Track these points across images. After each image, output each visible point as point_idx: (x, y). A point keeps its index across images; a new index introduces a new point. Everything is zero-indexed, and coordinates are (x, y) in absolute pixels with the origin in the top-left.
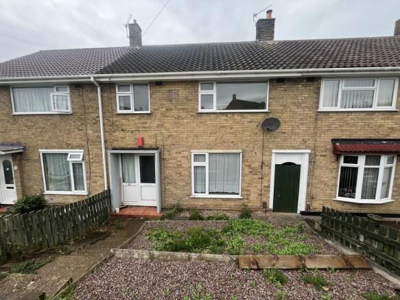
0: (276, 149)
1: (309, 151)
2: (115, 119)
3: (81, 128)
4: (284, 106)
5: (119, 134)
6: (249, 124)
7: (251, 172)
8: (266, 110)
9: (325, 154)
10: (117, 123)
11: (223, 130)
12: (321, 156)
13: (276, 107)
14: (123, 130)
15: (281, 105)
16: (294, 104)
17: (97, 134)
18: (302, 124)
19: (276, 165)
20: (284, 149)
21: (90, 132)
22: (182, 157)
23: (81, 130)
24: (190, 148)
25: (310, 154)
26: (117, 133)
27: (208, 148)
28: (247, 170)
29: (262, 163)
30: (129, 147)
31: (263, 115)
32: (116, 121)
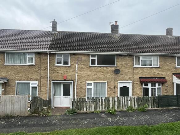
0: (120, 81)
1: (132, 82)
2: (54, 68)
4: (122, 64)
5: (56, 74)
6: (109, 71)
7: (110, 90)
8: (116, 66)
9: (137, 83)
10: (55, 70)
11: (99, 73)
12: (136, 83)
13: (119, 65)
14: (57, 73)
15: (121, 64)
16: (125, 64)
17: (45, 74)
18: (129, 71)
19: (120, 87)
20: (123, 81)
21: (42, 73)
22: (83, 84)
23: (38, 72)
24: (86, 80)
25: (132, 83)
27: (93, 81)
28: (109, 89)
29: (115, 86)
30: (60, 80)
31: (114, 68)
32: (55, 69)
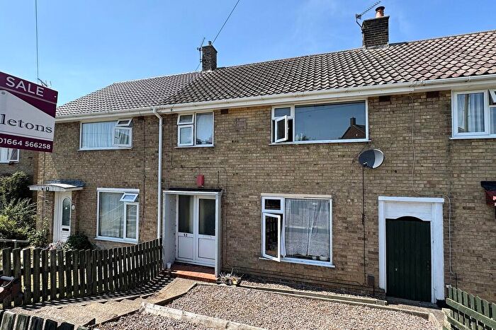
1: (442, 200)
2: (174, 154)
3: (139, 164)
5: (178, 172)
6: (340, 159)
7: (347, 228)
8: (366, 140)
9: (471, 205)
10: (177, 159)
12: (464, 208)
14: (182, 167)
16: (409, 129)
17: (154, 171)
18: (425, 158)
19: (387, 220)
20: (397, 195)
21: (147, 169)
22: (250, 202)
23: (139, 167)
24: (261, 190)
25: (444, 205)
26: (176, 171)
27: (283, 192)
28: (340, 225)
29: (363, 215)
30: (187, 187)
31: (362, 146)
